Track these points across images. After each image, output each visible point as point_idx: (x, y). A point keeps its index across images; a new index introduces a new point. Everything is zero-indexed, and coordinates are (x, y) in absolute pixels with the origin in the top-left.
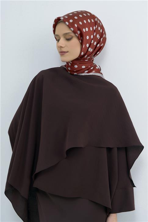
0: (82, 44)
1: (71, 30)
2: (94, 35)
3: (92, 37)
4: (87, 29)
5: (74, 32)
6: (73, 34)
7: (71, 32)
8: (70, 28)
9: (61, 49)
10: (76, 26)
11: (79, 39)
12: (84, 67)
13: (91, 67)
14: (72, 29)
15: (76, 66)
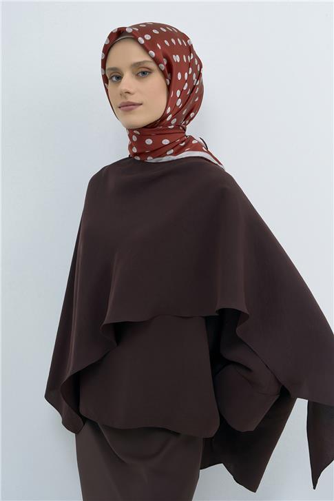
0: (169, 88)
1: (150, 55)
2: (190, 73)
3: (186, 76)
5: (156, 61)
6: (153, 66)
7: (149, 59)
8: (147, 51)
9: (125, 97)
10: (160, 49)
11: (165, 77)
12: (166, 142)
13: (182, 142)
14: (152, 53)
15: (149, 142)
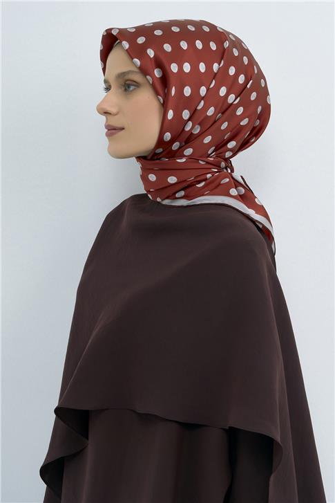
0: (164, 107)
1: (135, 64)
2: (212, 86)
3: (203, 91)
4: (187, 68)
5: (144, 71)
6: (138, 78)
7: (133, 69)
8: (131, 58)
10: (152, 56)
11: (157, 93)
12: (172, 180)
13: (199, 182)
14: (137, 61)
15: (152, 178)
